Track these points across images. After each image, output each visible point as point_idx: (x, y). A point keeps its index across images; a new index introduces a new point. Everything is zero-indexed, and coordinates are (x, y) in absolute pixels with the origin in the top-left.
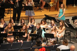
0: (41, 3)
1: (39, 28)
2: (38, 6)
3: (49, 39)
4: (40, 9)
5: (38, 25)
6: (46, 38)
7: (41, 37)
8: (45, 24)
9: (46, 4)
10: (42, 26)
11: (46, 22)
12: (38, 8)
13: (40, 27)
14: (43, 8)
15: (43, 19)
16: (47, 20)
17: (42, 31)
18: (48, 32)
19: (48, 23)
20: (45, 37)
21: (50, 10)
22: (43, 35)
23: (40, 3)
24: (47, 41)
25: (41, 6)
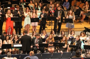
0: (82, 16)
1: (78, 40)
2: (78, 19)
3: (88, 51)
4: (80, 22)
5: (77, 37)
6: (86, 50)
7: (80, 48)
8: (84, 36)
9: (86, 17)
10: (82, 38)
11: (86, 34)
12: (78, 20)
13: (80, 39)
14: (83, 20)
15: (83, 31)
16: (87, 33)
17: (81, 42)
18: (87, 44)
19: (88, 35)
20: (84, 49)
21: (89, 23)
22: (82, 47)
23: (80, 16)
24: (86, 53)
25: (81, 19)
